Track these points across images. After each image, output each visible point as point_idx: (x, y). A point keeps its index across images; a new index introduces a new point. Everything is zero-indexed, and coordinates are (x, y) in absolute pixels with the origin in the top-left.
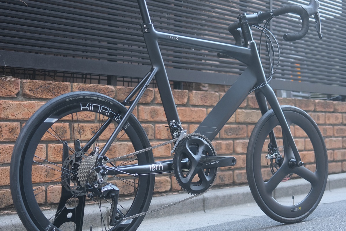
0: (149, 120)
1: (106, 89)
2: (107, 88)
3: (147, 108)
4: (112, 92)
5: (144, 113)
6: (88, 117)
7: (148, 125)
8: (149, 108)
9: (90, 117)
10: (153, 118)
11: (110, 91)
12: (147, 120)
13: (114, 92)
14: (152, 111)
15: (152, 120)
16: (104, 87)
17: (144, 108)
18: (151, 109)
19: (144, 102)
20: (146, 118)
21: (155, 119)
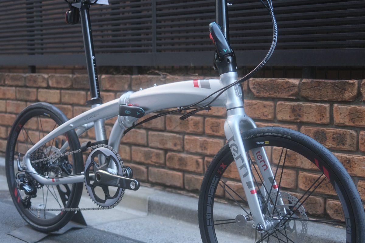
0: (347, 124)
1: (285, 84)
2: (287, 83)
3: (344, 108)
4: (293, 86)
5: (339, 114)
6: (265, 116)
7: (345, 131)
8: (346, 108)
9: (266, 116)
10: (354, 122)
11: (290, 86)
12: (343, 124)
13: (296, 86)
14: (351, 112)
15: (351, 124)
16: (283, 82)
17: (339, 108)
18: (351, 109)
19: (339, 100)
20: (342, 121)
21: (356, 123)
